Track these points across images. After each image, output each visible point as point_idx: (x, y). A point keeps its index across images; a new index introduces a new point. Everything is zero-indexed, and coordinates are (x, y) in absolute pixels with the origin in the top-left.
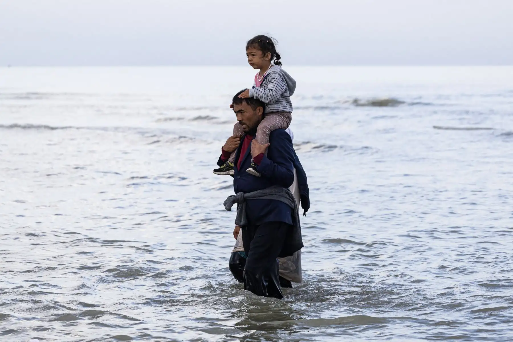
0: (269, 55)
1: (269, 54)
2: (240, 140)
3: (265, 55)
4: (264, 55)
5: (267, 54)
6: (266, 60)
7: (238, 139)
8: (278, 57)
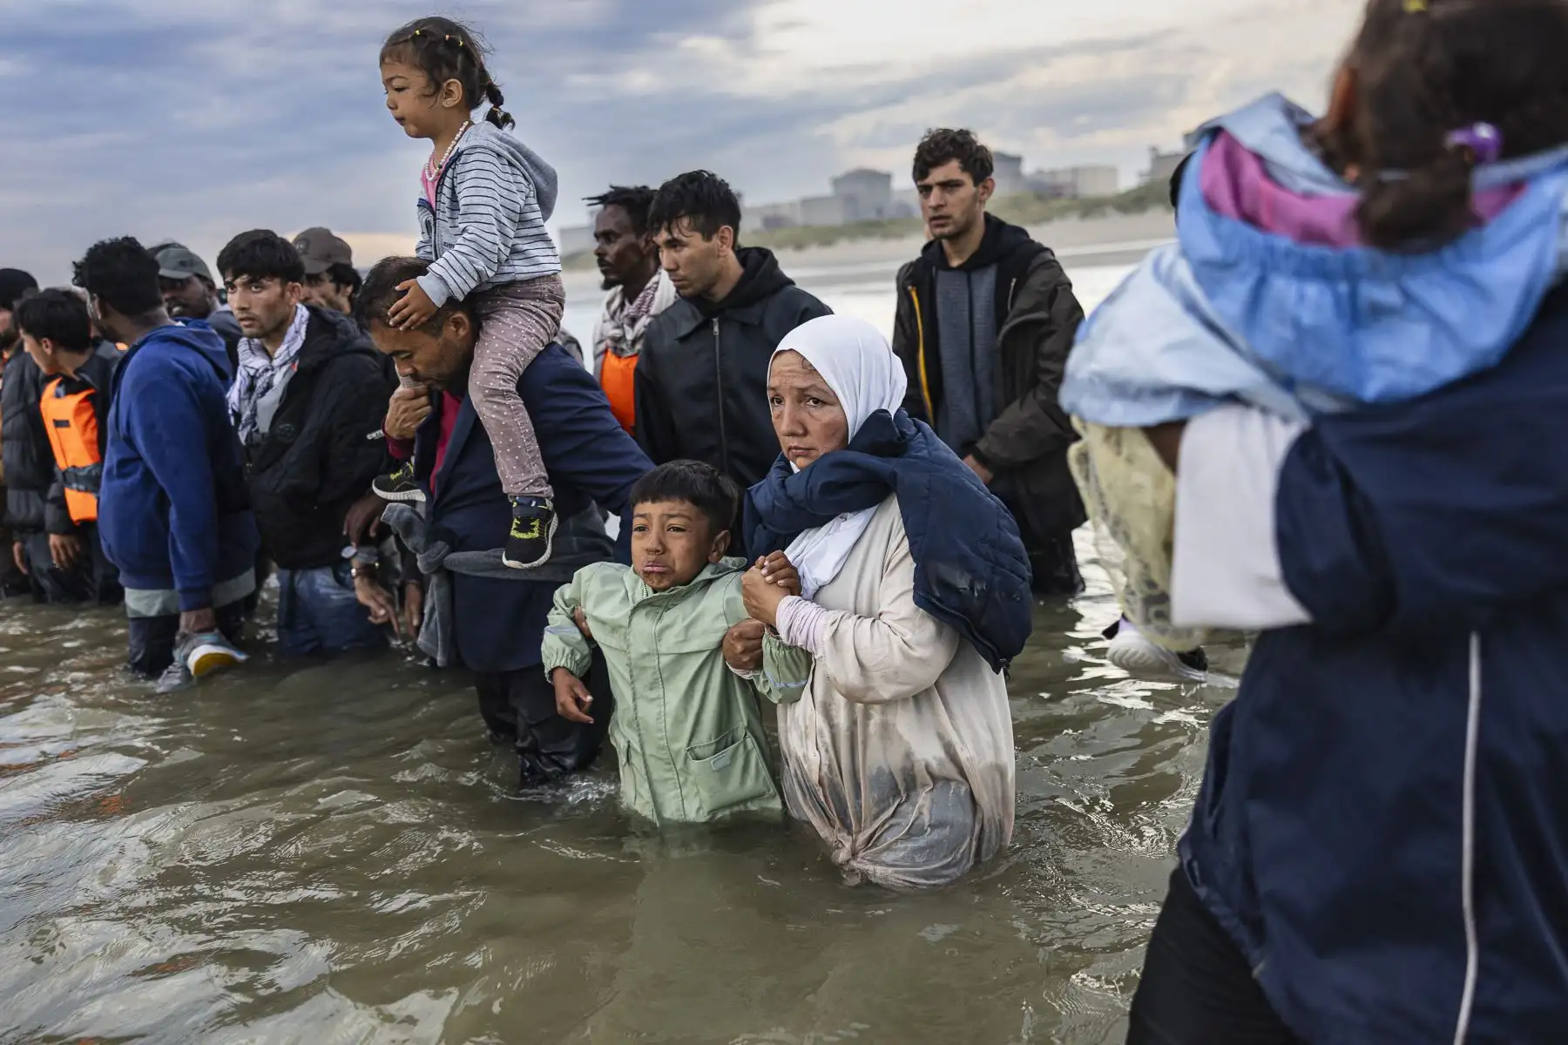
0: (453, 88)
1: (456, 86)
2: (430, 403)
3: (438, 87)
4: (436, 86)
5: (449, 84)
6: (444, 107)
7: (424, 400)
8: (496, 98)
